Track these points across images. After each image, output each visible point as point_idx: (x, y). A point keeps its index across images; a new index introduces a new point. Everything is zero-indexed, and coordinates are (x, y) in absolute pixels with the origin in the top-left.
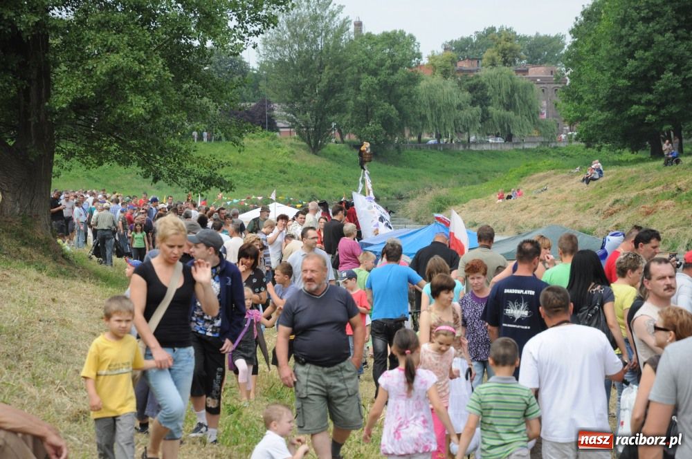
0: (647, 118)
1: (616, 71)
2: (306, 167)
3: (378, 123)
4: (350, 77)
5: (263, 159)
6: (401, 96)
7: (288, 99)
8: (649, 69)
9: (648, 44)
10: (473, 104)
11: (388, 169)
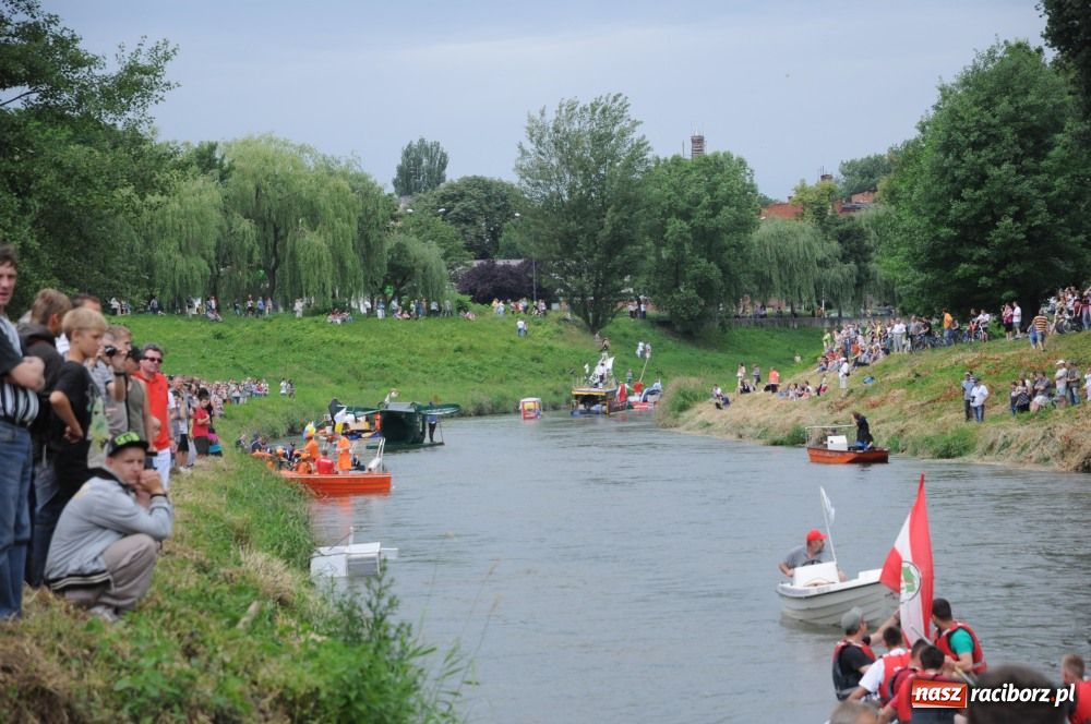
0: (980, 282)
1: (937, 215)
2: (576, 352)
3: (691, 288)
4: (643, 223)
5: (511, 341)
6: (726, 249)
7: (555, 256)
8: (982, 214)
9: (981, 179)
10: (845, 259)
11: (705, 355)
